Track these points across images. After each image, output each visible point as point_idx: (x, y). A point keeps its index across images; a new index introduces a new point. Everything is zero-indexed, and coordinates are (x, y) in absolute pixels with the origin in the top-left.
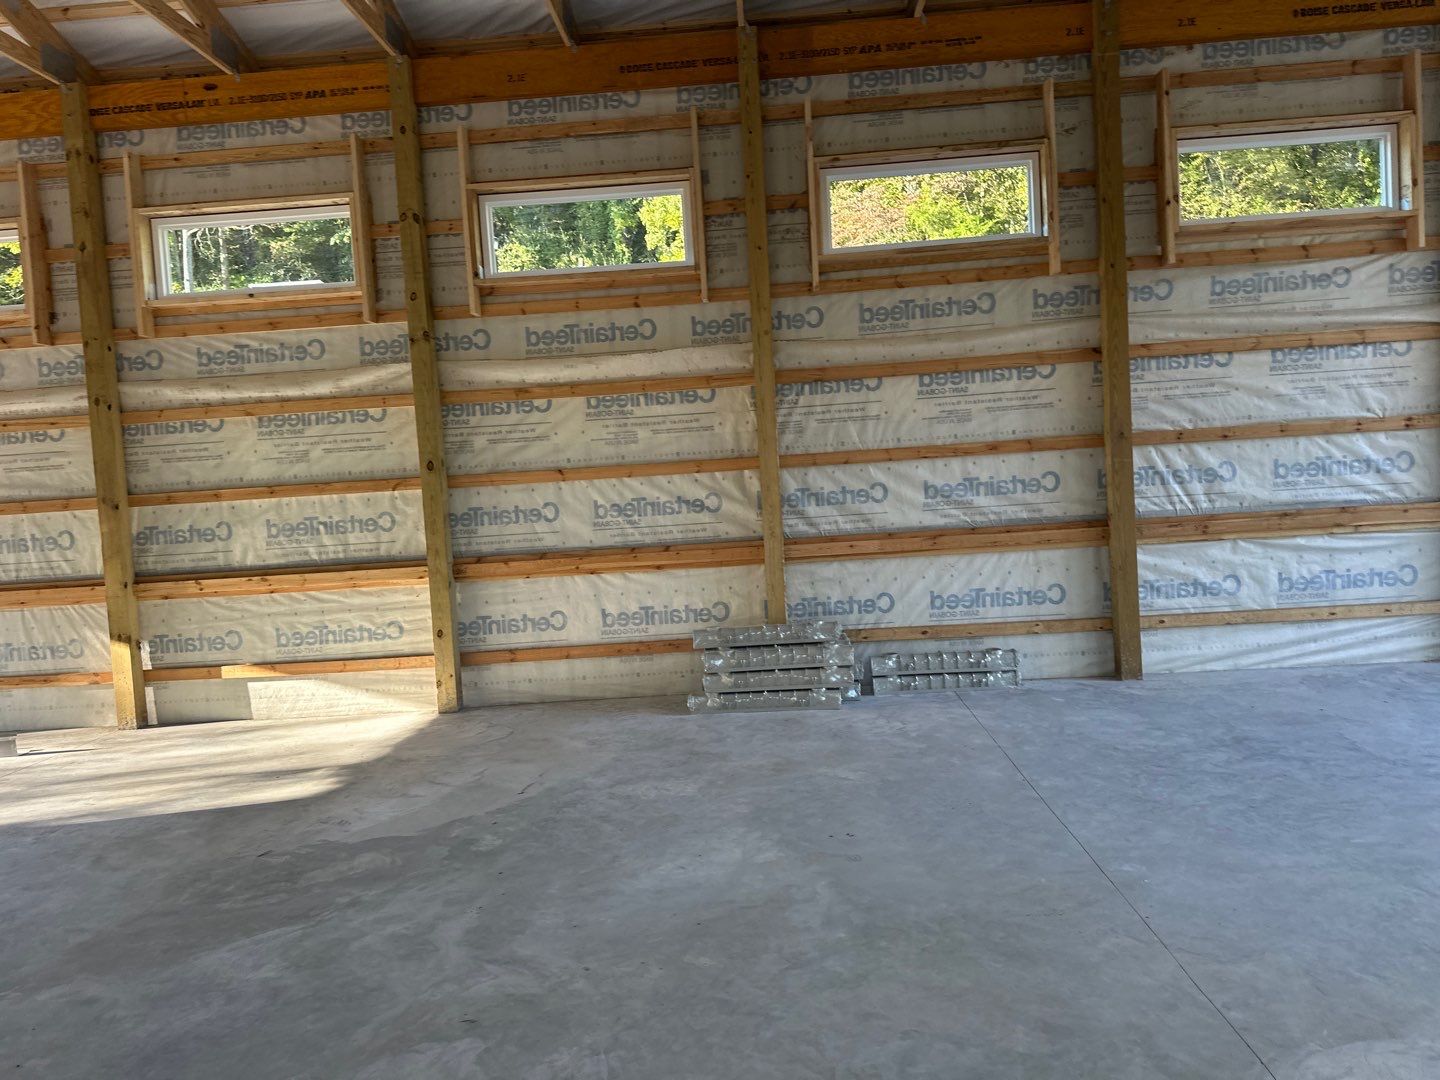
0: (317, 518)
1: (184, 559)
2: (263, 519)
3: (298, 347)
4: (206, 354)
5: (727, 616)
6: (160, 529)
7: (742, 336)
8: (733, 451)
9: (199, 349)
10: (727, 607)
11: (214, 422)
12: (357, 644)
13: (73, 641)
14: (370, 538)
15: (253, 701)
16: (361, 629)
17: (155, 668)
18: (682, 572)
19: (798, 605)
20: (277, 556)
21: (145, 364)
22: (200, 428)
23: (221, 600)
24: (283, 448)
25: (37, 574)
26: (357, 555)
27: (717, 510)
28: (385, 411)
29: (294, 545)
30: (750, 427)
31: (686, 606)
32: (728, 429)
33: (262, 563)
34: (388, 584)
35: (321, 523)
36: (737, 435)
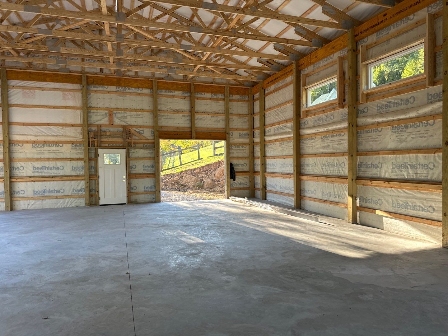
0: (407, 163)
1: (369, 174)
2: (391, 162)
3: (406, 100)
4: (379, 106)
6: (364, 163)
9: (377, 105)
11: (380, 129)
12: (417, 212)
14: (425, 172)
15: (384, 224)
16: (419, 206)
17: (360, 207)
20: (394, 175)
21: (364, 111)
22: (376, 131)
23: (378, 188)
24: (399, 137)
26: (420, 178)
29: (400, 172)
33: (390, 177)
34: (429, 191)
35: (409, 165)
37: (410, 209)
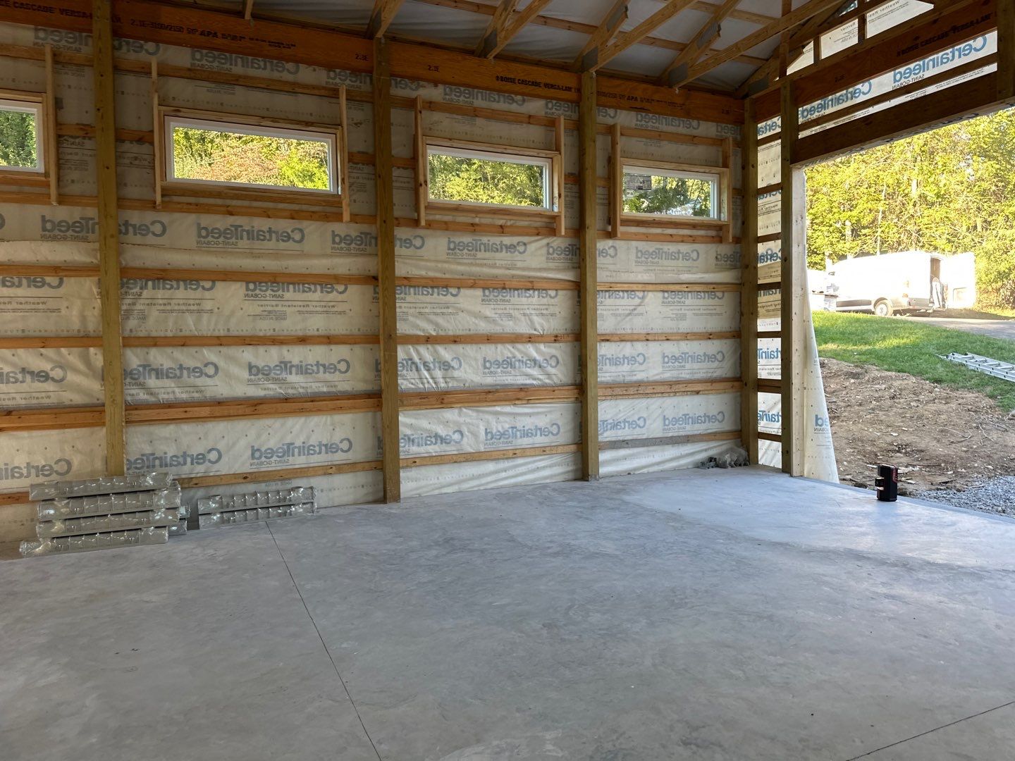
5: (68, 472)
7: (91, 236)
8: (79, 331)
10: (69, 463)
18: (25, 434)
19: (137, 459)
27: (62, 380)
30: (96, 312)
31: (28, 464)
32: (75, 312)
36: (83, 318)
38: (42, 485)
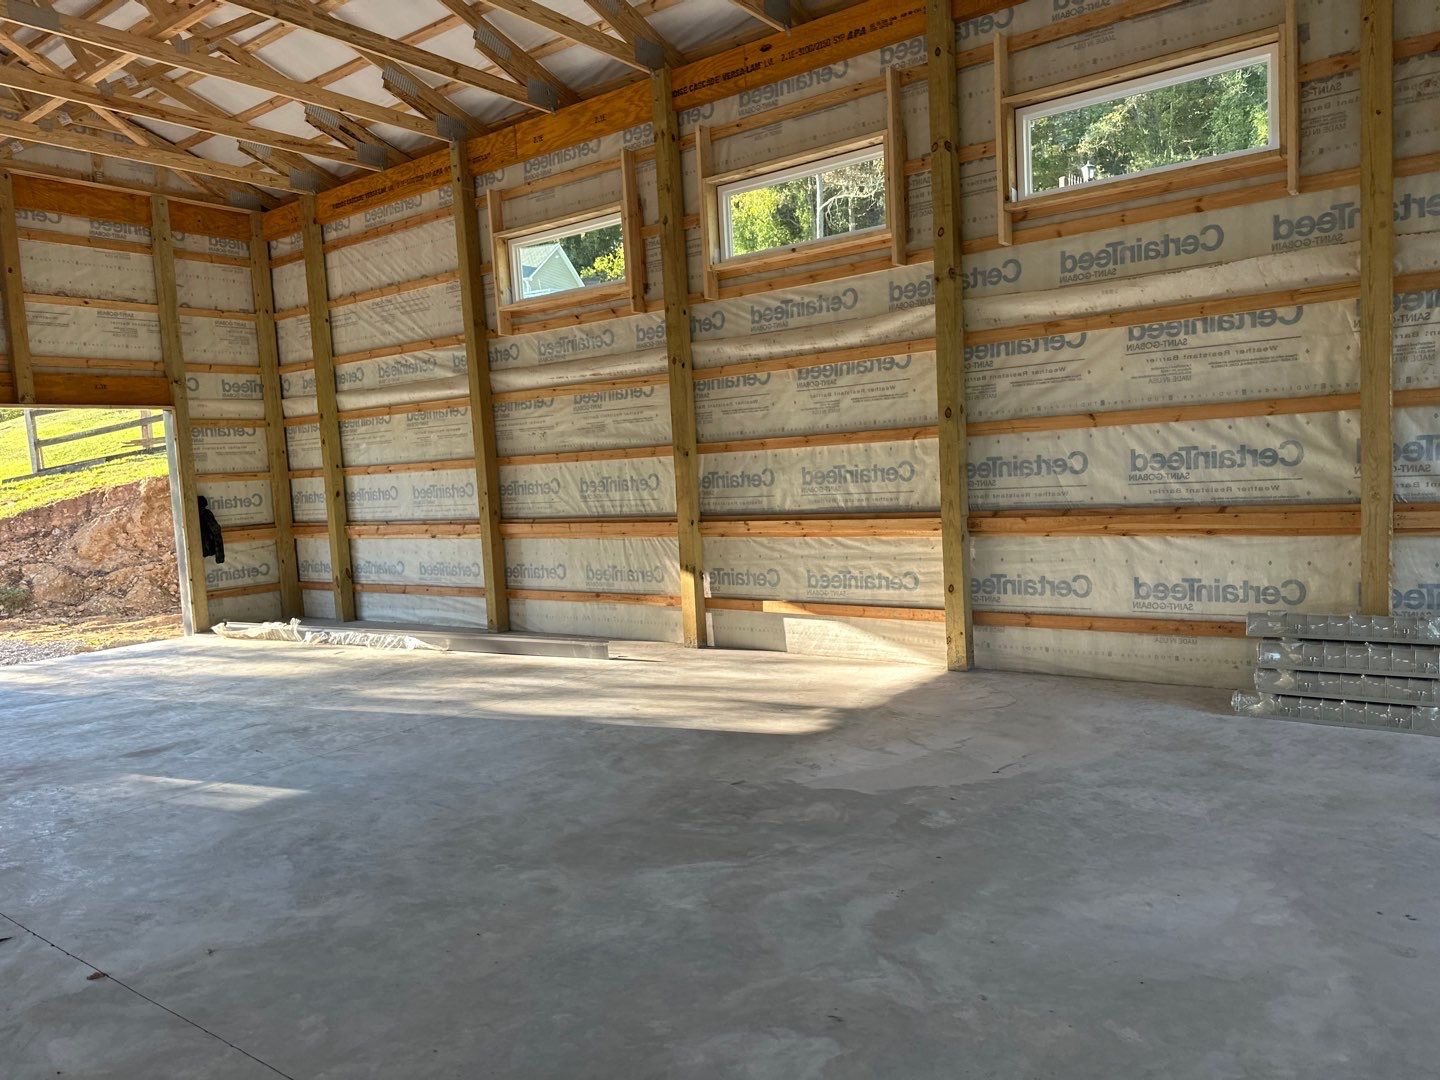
0: (844, 466)
1: (737, 502)
2: (799, 466)
3: (834, 298)
4: (758, 312)
5: (1301, 600)
6: (720, 474)
8: (1324, 386)
9: (752, 307)
10: (1302, 587)
11: (762, 376)
12: (876, 591)
13: (657, 567)
14: (891, 487)
15: (787, 635)
16: (880, 577)
17: (714, 597)
18: (1242, 540)
20: (810, 502)
21: (712, 325)
22: (752, 382)
23: (764, 540)
24: (818, 399)
25: (634, 510)
26: (878, 503)
27: (1295, 463)
28: (909, 357)
29: (825, 492)
30: (1352, 354)
31: (1245, 583)
32: (1319, 357)
33: (797, 508)
34: (905, 534)
35: (848, 471)
36: (1331, 365)
37: (857, 587)
38: (1265, 615)
